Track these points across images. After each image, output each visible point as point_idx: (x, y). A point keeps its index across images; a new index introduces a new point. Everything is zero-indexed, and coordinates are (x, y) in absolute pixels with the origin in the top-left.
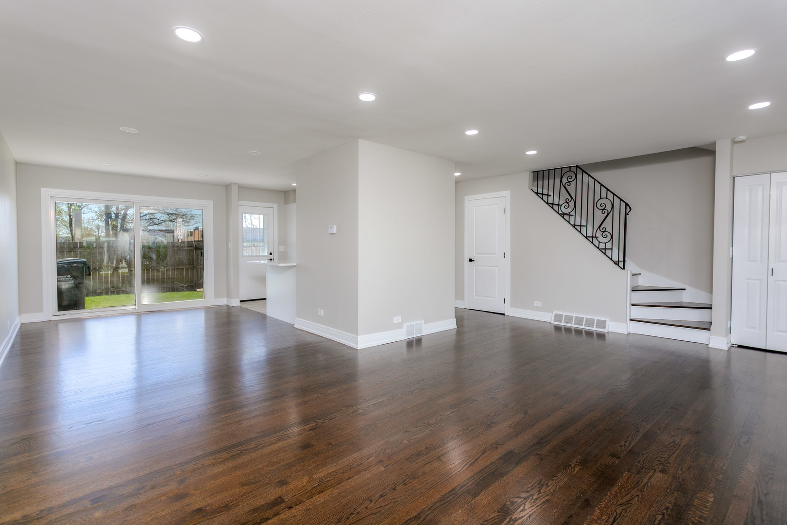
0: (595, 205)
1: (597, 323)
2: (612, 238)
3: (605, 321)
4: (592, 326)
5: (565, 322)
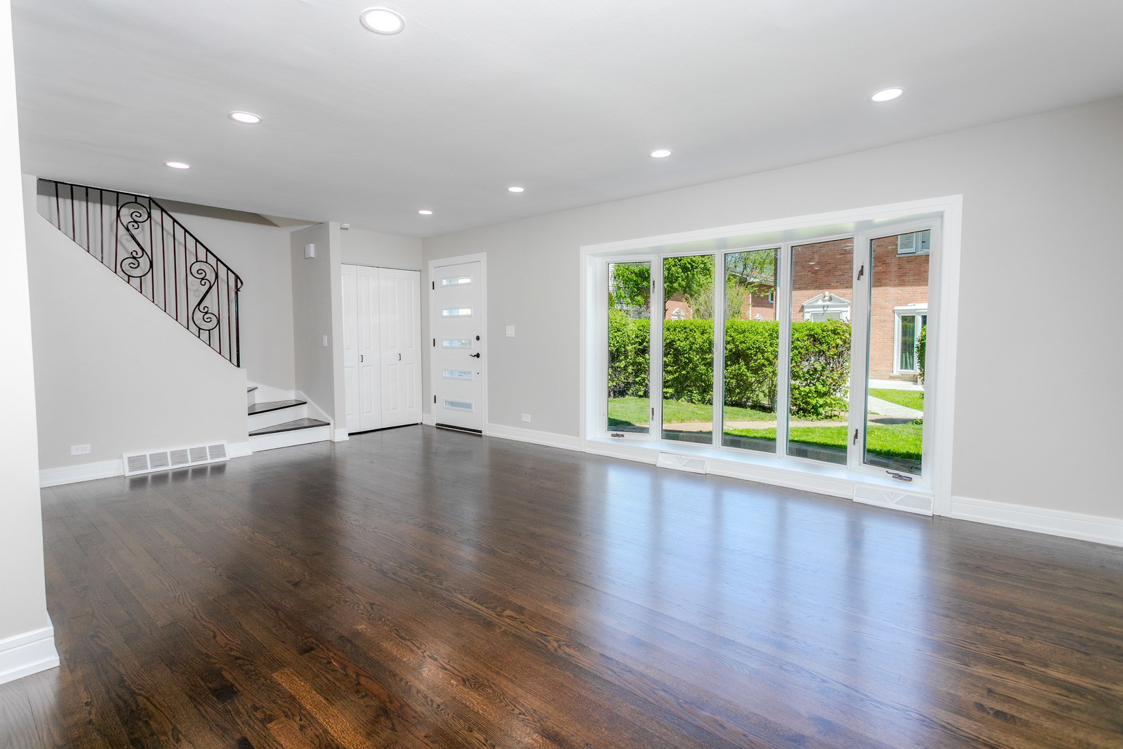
0: (188, 270)
1: (210, 452)
2: (219, 322)
3: (223, 446)
4: (203, 457)
5: (153, 467)
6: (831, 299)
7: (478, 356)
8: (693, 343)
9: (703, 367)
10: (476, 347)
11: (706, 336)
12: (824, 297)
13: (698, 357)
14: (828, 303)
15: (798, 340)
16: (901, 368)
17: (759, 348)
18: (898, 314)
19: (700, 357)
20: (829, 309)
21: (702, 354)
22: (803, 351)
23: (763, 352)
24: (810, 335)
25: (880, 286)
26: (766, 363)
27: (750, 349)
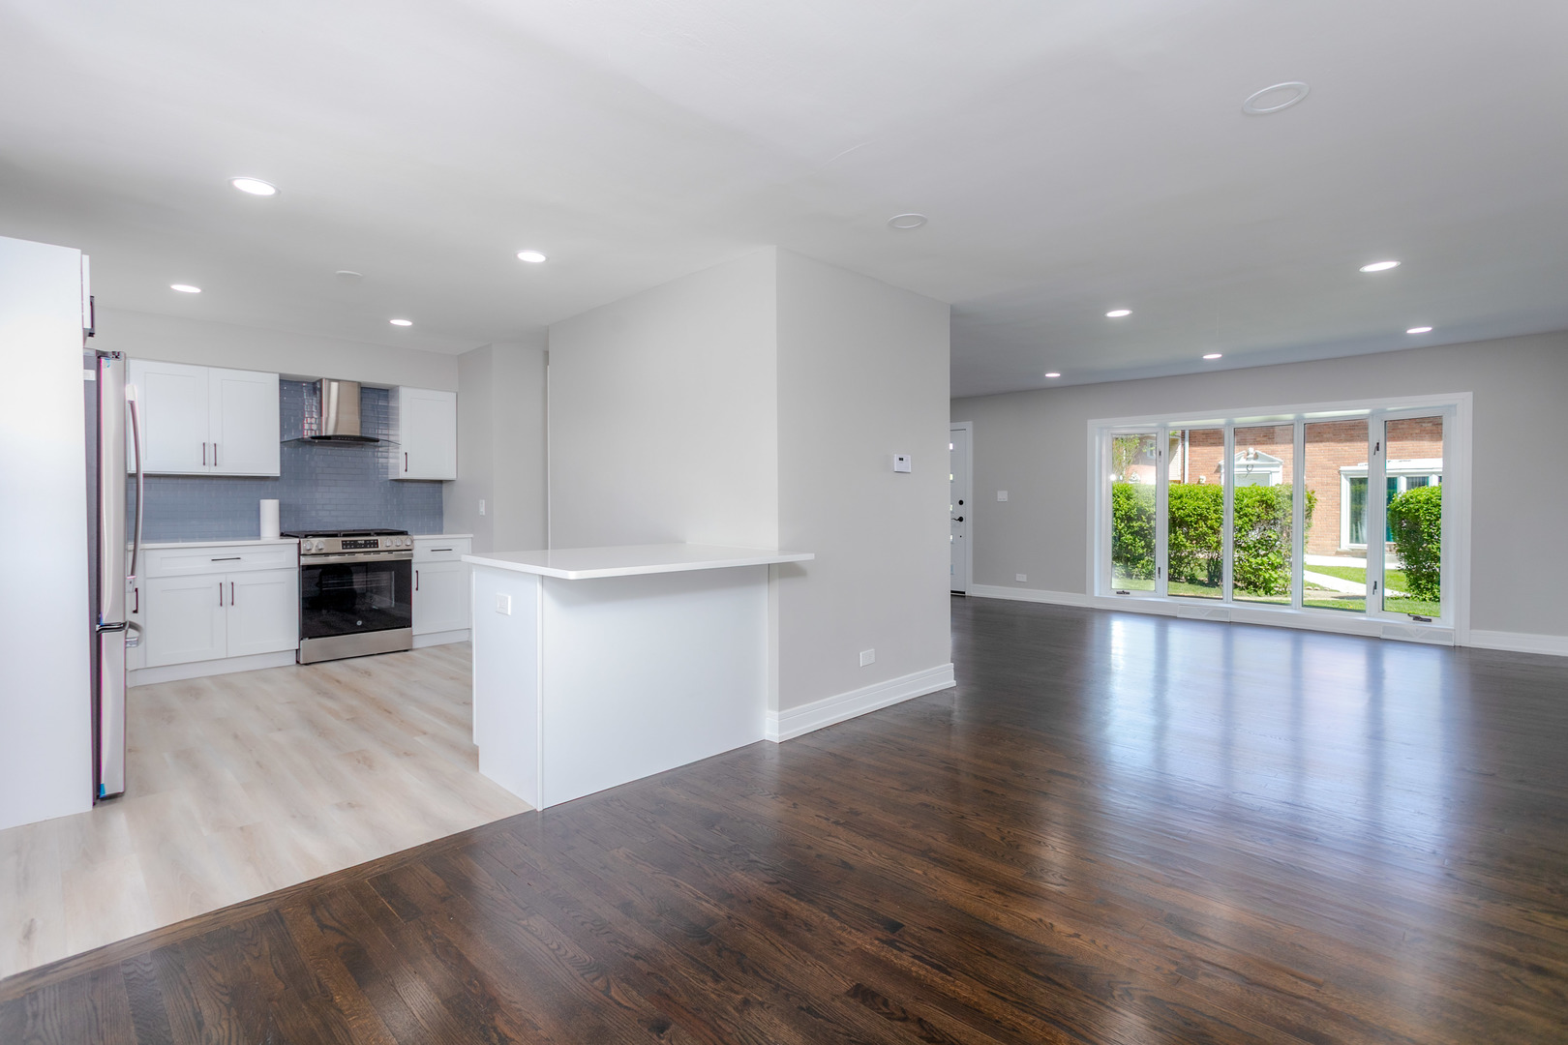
6: (1256, 457)
7: (961, 519)
8: (1118, 509)
9: (1129, 536)
10: (961, 511)
11: (1132, 502)
12: (1248, 454)
13: (1123, 525)
14: (1253, 462)
15: (1247, 506)
16: (1351, 542)
17: (1200, 515)
18: (1346, 476)
19: (1126, 525)
20: (1254, 469)
21: (1128, 522)
22: (1254, 519)
23: (1205, 519)
24: (1263, 501)
25: (1321, 442)
26: (1210, 531)
27: (1191, 516)
